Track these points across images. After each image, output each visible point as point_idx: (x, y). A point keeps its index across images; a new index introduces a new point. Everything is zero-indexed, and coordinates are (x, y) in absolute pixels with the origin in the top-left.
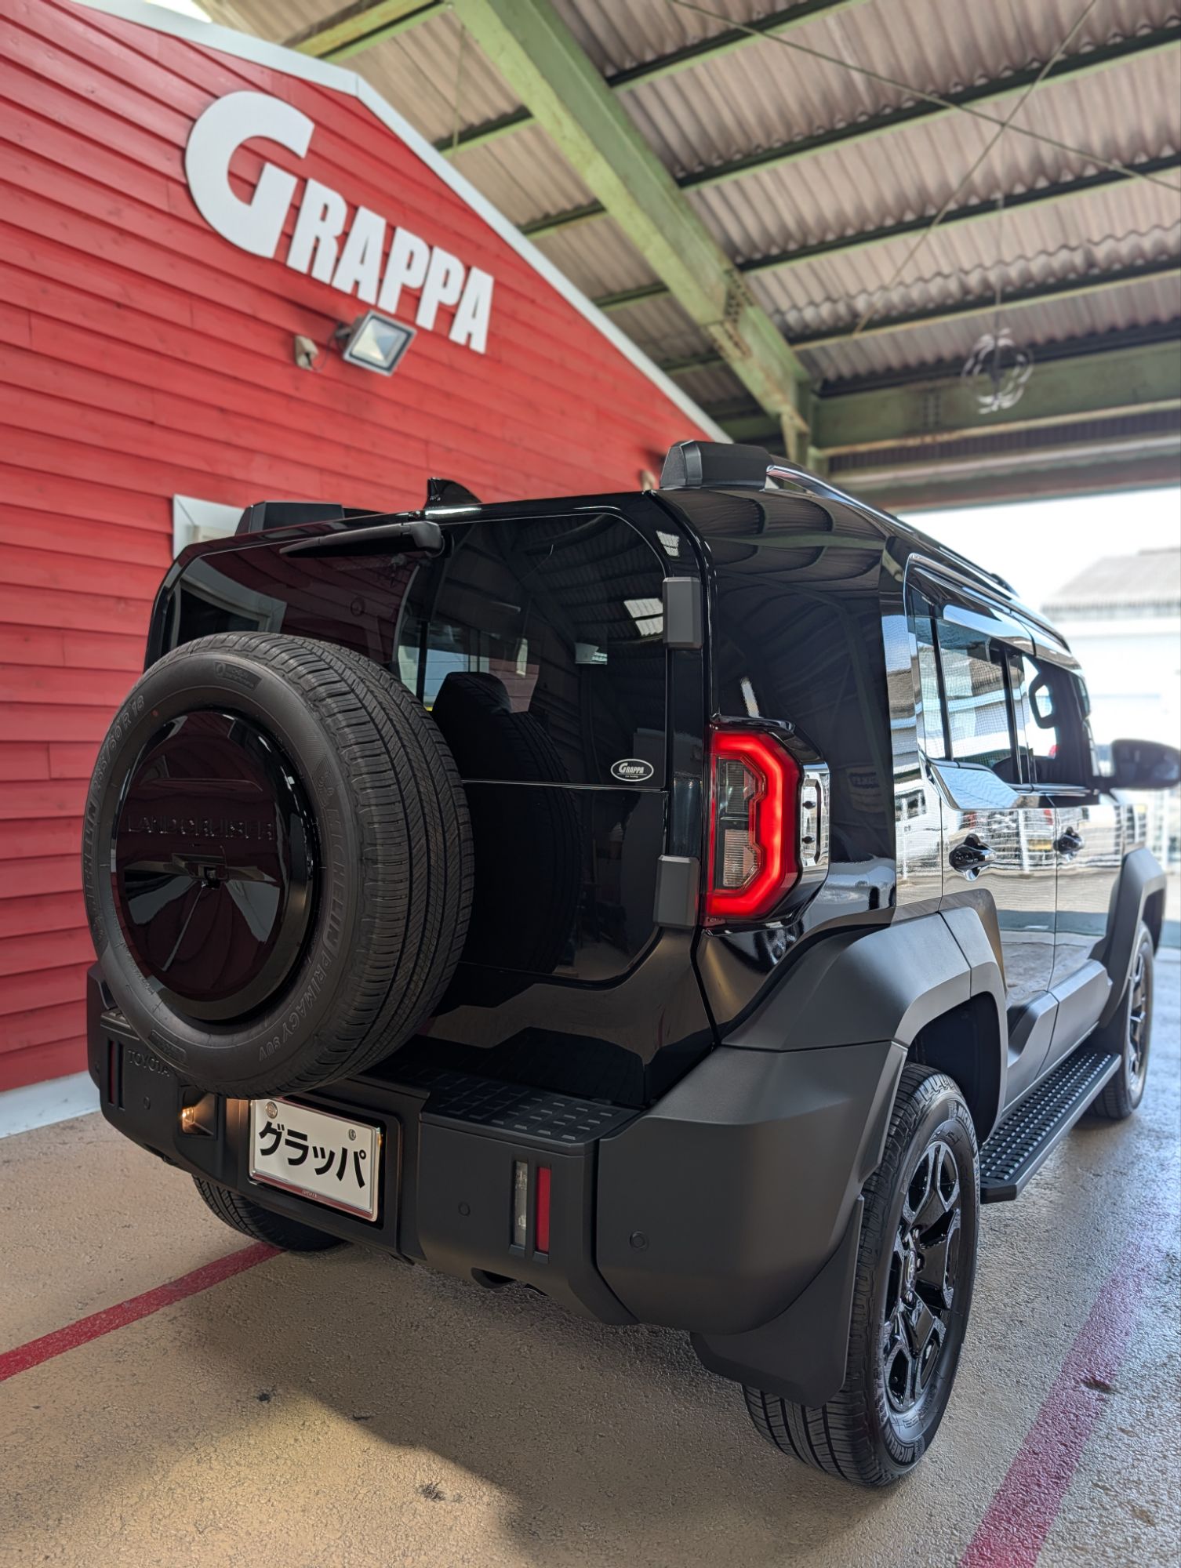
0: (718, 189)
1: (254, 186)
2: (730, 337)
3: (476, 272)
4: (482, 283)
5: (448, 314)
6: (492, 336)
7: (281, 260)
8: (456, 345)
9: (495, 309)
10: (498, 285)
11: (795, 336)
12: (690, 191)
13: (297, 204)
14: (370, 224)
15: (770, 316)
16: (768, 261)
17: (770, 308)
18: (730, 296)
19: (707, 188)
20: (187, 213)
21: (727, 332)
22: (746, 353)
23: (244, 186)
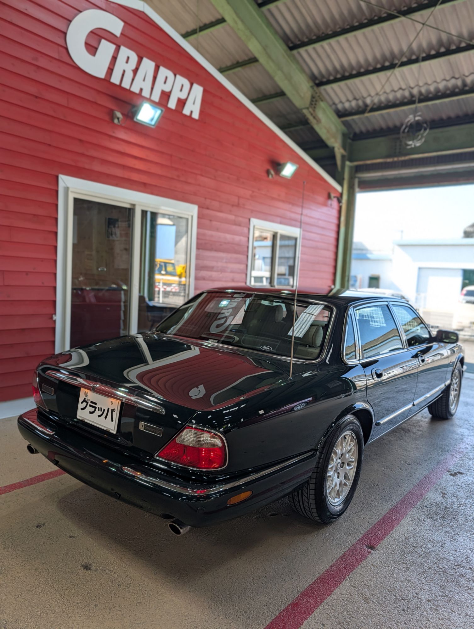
0: (307, 51)
1: (96, 49)
2: (312, 114)
3: (195, 86)
4: (198, 90)
5: (182, 103)
6: (202, 112)
7: (108, 79)
8: (185, 116)
9: (204, 101)
10: (205, 91)
11: (341, 114)
12: (295, 52)
13: (115, 56)
14: (148, 65)
15: (330, 106)
16: (329, 82)
17: (331, 103)
18: (313, 97)
19: (302, 50)
20: (67, 60)
21: (310, 112)
22: (319, 121)
23: (92, 49)
